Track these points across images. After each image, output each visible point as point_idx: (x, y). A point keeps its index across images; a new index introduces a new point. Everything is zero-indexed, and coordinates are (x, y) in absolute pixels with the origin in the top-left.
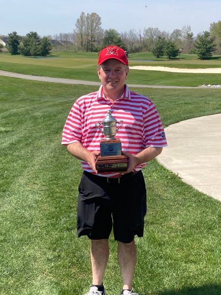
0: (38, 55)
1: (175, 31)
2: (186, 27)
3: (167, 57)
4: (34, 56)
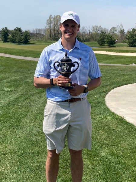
0: (21, 43)
1: (112, 28)
2: (120, 25)
3: (107, 45)
4: (19, 43)
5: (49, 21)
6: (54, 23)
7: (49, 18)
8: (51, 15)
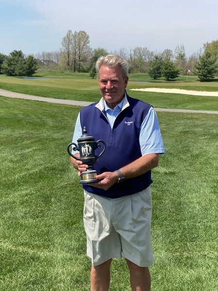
5: (67, 40)
6: (75, 44)
7: (67, 35)
8: (69, 31)
